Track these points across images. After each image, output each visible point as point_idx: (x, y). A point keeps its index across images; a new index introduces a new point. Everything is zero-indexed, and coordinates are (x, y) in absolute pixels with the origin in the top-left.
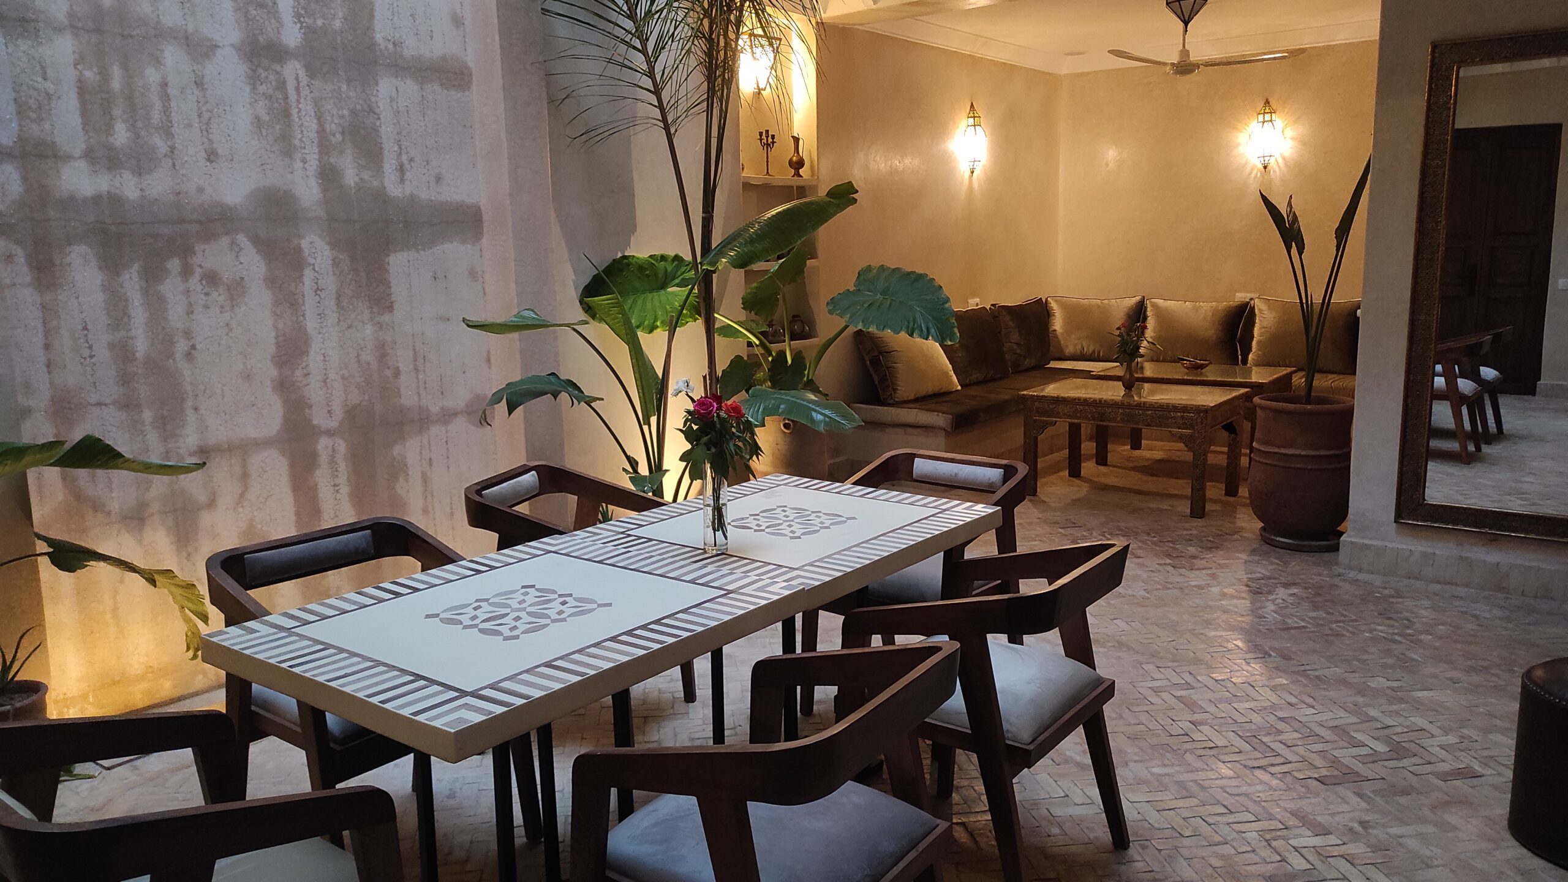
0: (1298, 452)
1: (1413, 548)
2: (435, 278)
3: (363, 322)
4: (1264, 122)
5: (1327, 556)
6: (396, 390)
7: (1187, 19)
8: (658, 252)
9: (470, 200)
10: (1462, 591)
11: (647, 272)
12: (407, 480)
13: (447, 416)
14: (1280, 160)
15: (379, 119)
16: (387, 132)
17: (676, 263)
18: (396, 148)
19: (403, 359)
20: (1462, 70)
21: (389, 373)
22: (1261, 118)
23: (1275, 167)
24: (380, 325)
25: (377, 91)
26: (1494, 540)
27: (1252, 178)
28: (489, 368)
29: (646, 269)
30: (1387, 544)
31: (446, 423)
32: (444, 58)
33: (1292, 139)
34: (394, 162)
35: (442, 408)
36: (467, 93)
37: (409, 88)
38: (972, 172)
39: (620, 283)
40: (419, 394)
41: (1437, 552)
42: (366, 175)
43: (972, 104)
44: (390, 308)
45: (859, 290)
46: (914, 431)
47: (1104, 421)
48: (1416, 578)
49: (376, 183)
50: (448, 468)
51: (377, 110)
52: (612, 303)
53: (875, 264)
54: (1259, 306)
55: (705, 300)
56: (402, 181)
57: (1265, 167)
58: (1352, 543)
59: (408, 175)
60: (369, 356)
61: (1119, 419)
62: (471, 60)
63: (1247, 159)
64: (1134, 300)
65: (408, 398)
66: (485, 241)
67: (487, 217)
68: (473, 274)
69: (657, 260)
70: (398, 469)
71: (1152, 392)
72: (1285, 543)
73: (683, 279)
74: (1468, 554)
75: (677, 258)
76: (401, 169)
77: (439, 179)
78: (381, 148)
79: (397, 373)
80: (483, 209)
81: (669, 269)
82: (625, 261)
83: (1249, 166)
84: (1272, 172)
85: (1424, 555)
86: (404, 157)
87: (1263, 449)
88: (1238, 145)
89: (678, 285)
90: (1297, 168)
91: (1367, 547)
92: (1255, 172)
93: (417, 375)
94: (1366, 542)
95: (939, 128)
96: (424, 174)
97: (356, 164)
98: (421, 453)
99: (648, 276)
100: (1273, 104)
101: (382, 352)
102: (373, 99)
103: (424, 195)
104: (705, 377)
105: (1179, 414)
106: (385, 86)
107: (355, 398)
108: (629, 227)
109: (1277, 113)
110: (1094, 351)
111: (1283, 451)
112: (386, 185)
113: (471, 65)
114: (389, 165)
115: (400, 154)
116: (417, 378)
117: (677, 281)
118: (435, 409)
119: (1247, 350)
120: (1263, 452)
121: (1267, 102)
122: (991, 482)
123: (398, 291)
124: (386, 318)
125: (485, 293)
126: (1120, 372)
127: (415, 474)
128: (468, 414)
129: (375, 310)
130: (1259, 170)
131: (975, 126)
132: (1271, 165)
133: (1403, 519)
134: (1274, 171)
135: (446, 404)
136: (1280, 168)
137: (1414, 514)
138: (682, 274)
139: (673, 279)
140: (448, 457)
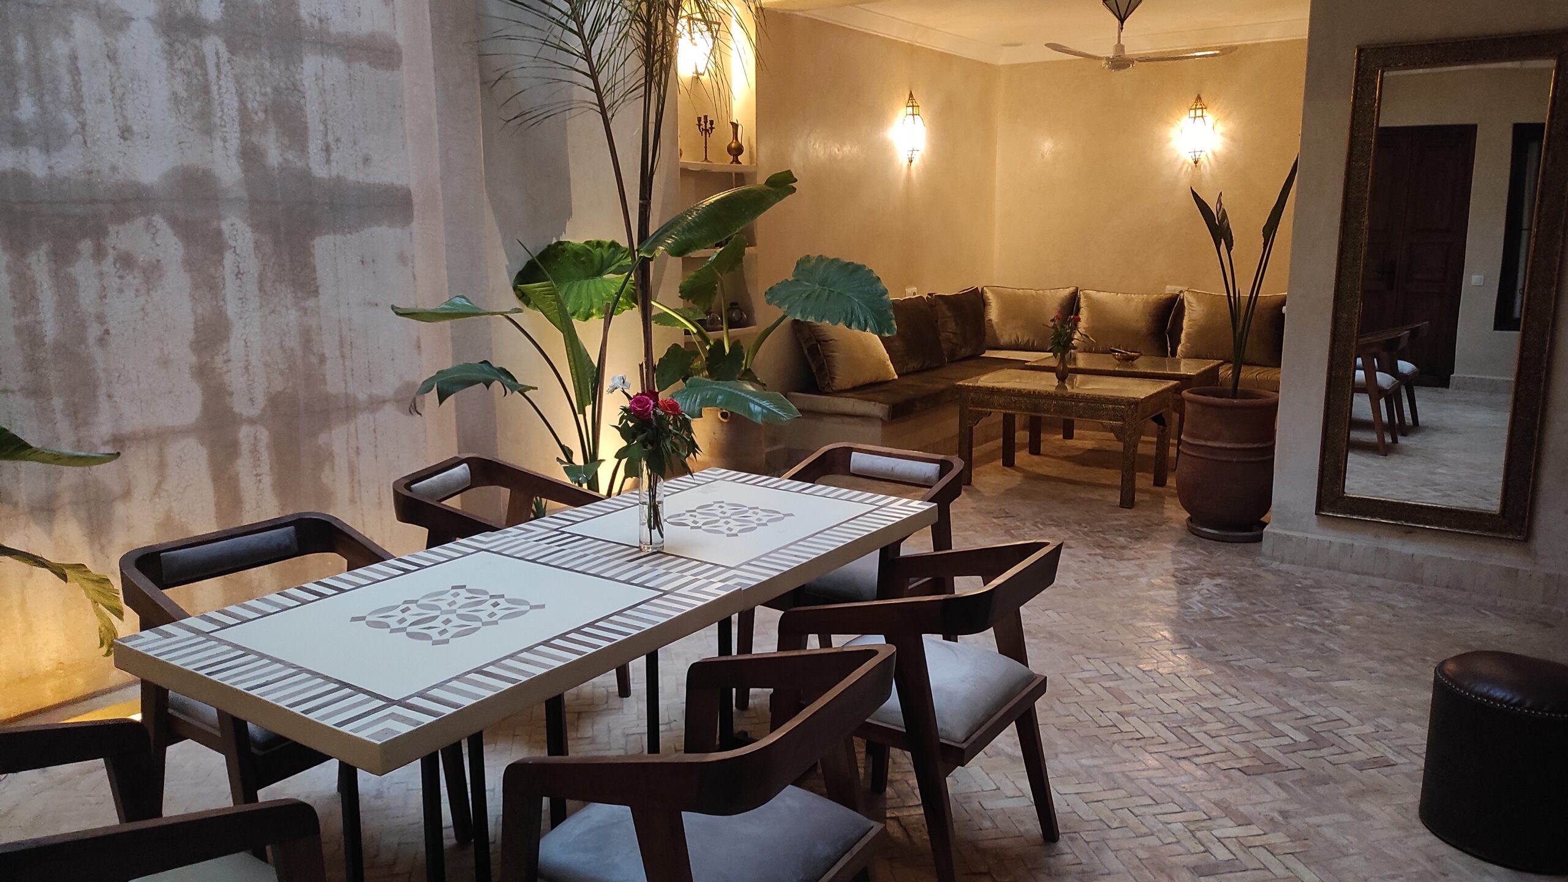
0: (1224, 445)
1: (1332, 539)
2: (362, 262)
3: (287, 307)
4: (1195, 118)
5: (1252, 547)
6: (321, 377)
7: (1122, 16)
8: (593, 238)
9: (398, 183)
10: (1378, 582)
11: (583, 258)
12: (333, 469)
13: (375, 404)
14: (1211, 156)
15: (304, 97)
16: (312, 111)
17: (612, 249)
18: (322, 127)
19: (328, 345)
20: (1385, 74)
21: (314, 360)
22: (1192, 112)
23: (1206, 162)
24: (305, 311)
25: (302, 68)
26: (1410, 531)
27: (1183, 173)
28: (419, 354)
29: (582, 255)
30: (1306, 535)
31: (373, 411)
32: (372, 36)
33: (1222, 134)
34: (319, 141)
35: (370, 396)
36: (396, 72)
37: (335, 65)
38: (911, 161)
39: (556, 269)
40: (346, 382)
41: (1356, 544)
42: (290, 155)
43: (911, 93)
44: (316, 293)
45: (797, 280)
46: (852, 420)
47: (1038, 412)
48: (1334, 569)
49: (299, 164)
50: (376, 457)
51: (301, 88)
52: (546, 290)
53: (814, 254)
54: (1188, 298)
55: (641, 287)
56: (328, 161)
57: (1196, 162)
58: (1274, 534)
59: (334, 156)
60: (293, 342)
61: (1052, 410)
62: (401, 38)
63: (1178, 155)
64: (1067, 292)
65: (334, 384)
66: (415, 224)
67: (415, 200)
68: (403, 259)
69: (593, 246)
70: (323, 458)
71: (1083, 383)
72: (1214, 534)
73: (619, 266)
74: (1385, 546)
75: (613, 244)
76: (327, 149)
77: (367, 160)
78: (306, 128)
79: (322, 359)
80: (412, 192)
81: (605, 255)
82: (560, 247)
83: (1182, 160)
84: (1202, 167)
85: (1343, 546)
86: (330, 138)
87: (1190, 442)
88: (1169, 140)
89: (614, 272)
90: (1227, 164)
91: (1289, 538)
92: (1186, 165)
93: (344, 362)
94: (1288, 533)
95: (878, 116)
96: (351, 155)
97: (279, 144)
98: (348, 441)
99: (583, 262)
100: (1205, 100)
101: (307, 338)
102: (298, 77)
103: (352, 176)
104: (641, 366)
105: (1110, 406)
106: (310, 64)
107: (278, 385)
108: (564, 212)
109: (1208, 109)
110: (1028, 341)
111: (1210, 444)
112: (311, 165)
113: (401, 42)
114: (314, 145)
115: (326, 135)
116: (344, 364)
117: (613, 268)
118: (362, 397)
119: (1176, 342)
120: (1191, 444)
121: (1199, 98)
122: (926, 477)
123: (324, 273)
124: (311, 303)
125: (415, 279)
126: (1053, 363)
127: (341, 462)
128: (397, 401)
129: (299, 294)
130: (1190, 165)
131: (913, 115)
132: (1201, 160)
133: (1323, 511)
134: (1205, 166)
135: (374, 392)
136: (1210, 164)
137: (1333, 507)
138: (619, 261)
139: (609, 266)
140: (376, 446)
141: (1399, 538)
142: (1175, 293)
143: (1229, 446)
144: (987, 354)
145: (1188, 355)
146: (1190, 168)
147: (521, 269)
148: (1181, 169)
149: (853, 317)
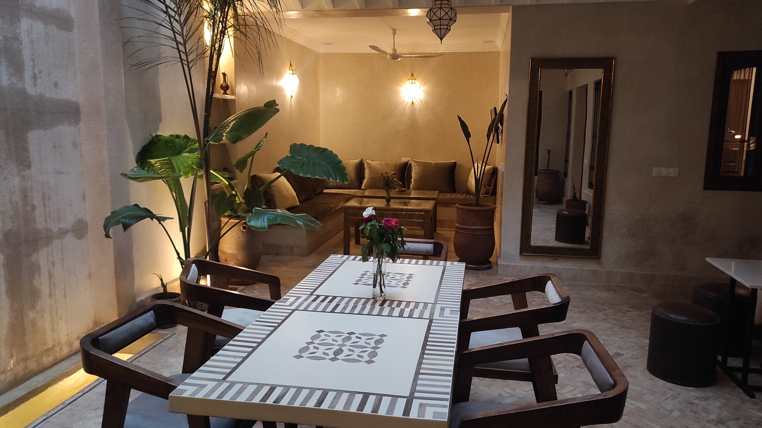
1: (526, 265)
2: (54, 147)
3: (13, 176)
4: (412, 83)
6: (33, 219)
7: (442, 36)
8: (175, 133)
9: (73, 99)
11: (170, 145)
12: (40, 275)
13: (62, 233)
14: (419, 101)
15: (21, 44)
16: (26, 53)
17: (185, 140)
18: (31, 64)
19: (36, 199)
20: (542, 70)
21: (29, 208)
22: (411, 81)
23: (417, 103)
24: (23, 178)
25: (20, 26)
27: (407, 108)
29: (170, 143)
30: (515, 264)
31: (61, 238)
32: (58, 10)
33: (423, 91)
34: (30, 72)
35: (59, 229)
36: (71, 33)
37: (39, 26)
38: (292, 97)
39: (156, 151)
40: (46, 221)
41: (536, 266)
42: (14, 80)
43: (291, 64)
44: (29, 166)
45: (293, 156)
49: (20, 86)
50: (63, 266)
51: (20, 39)
54: (413, 164)
55: (205, 160)
56: (35, 85)
57: (413, 103)
58: (503, 265)
59: (39, 81)
60: (17, 198)
62: (73, 13)
63: (405, 100)
64: (357, 161)
65: (40, 224)
66: (81, 124)
67: (82, 110)
68: (75, 144)
69: (175, 138)
70: (35, 269)
73: (191, 148)
75: (186, 137)
76: (35, 77)
77: (56, 85)
78: (23, 63)
79: (34, 208)
80: (80, 105)
81: (182, 143)
82: (157, 138)
83: (406, 102)
84: (415, 105)
86: (36, 70)
88: (400, 93)
89: (188, 152)
90: (426, 104)
91: (509, 266)
92: (408, 104)
93: (45, 209)
94: (509, 264)
95: (278, 75)
96: (48, 81)
97: (8, 73)
98: (48, 258)
99: (170, 147)
100: (415, 75)
101: (25, 194)
102: (18, 31)
103: (48, 95)
104: (205, 203)
106: (25, 23)
107: (9, 226)
108: (158, 118)
109: (417, 79)
112: (26, 87)
113: (73, 16)
114: (28, 75)
115: (34, 68)
116: (45, 211)
117: (187, 150)
118: (55, 230)
119: (409, 182)
121: (412, 75)
122: (429, 250)
123: (34, 155)
124: (27, 173)
125: (81, 157)
126: (386, 195)
127: (44, 272)
128: (73, 231)
129: (21, 167)
130: (410, 104)
131: (293, 74)
132: (415, 102)
133: (523, 253)
134: (416, 105)
135: (61, 226)
136: (419, 104)
137: (526, 251)
138: (190, 146)
139: (185, 148)
140: (63, 260)
141: (552, 261)
142: (407, 161)
144: (325, 191)
145: (415, 189)
146: (410, 106)
147: (140, 150)
148: (406, 106)
149: (330, 175)
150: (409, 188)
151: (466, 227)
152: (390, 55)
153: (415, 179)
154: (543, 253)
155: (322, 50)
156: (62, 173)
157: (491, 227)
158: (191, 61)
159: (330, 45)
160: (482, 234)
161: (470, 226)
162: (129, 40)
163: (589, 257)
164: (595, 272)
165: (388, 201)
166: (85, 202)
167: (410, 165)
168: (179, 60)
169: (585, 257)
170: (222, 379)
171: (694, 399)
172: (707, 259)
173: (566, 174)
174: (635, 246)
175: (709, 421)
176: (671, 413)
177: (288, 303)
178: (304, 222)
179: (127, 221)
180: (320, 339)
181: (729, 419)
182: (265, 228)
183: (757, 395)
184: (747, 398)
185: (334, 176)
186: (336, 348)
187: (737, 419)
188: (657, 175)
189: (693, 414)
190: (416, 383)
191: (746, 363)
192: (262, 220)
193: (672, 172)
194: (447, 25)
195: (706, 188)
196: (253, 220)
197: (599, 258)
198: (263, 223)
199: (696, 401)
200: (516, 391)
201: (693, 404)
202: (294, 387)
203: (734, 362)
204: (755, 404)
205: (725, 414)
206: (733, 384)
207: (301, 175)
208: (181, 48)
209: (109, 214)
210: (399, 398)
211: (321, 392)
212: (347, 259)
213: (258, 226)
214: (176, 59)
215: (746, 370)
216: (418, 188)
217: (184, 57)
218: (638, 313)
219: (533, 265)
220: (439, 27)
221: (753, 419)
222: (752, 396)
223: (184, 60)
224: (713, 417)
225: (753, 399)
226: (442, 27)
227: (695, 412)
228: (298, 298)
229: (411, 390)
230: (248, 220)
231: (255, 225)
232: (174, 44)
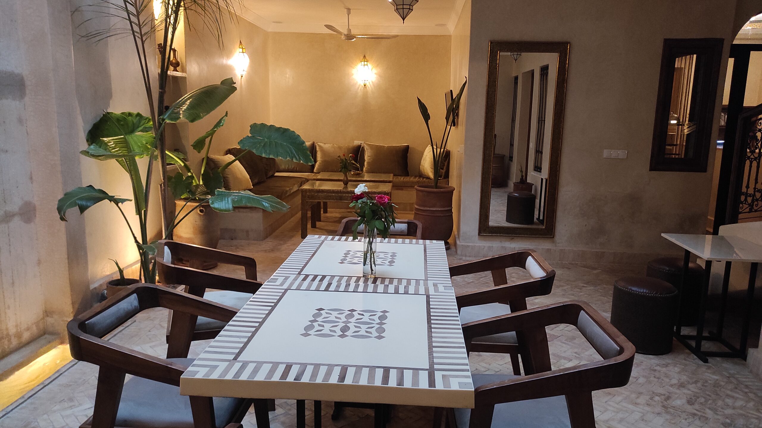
1: (484, 245)
4: (364, 65)
7: (404, 17)
8: (127, 111)
9: (17, 71)
11: (122, 123)
13: (9, 217)
14: (371, 83)
17: (138, 118)
20: (501, 53)
22: (363, 63)
23: (369, 86)
27: (359, 90)
29: (121, 121)
30: (475, 244)
31: (7, 222)
33: (375, 74)
35: (5, 212)
38: (242, 76)
39: (107, 129)
41: (494, 246)
43: (240, 41)
45: (254, 136)
54: (366, 147)
55: (160, 139)
57: (365, 85)
58: (462, 245)
63: (357, 81)
66: (27, 99)
67: (28, 83)
68: (20, 121)
69: (126, 116)
73: (144, 127)
74: (504, 245)
75: (138, 115)
80: (25, 78)
81: (135, 121)
82: (109, 116)
83: (358, 84)
84: (367, 88)
85: (489, 247)
88: (353, 75)
89: (142, 131)
90: (378, 87)
91: (468, 246)
92: (361, 87)
94: (468, 244)
99: (122, 125)
100: (367, 57)
104: (161, 185)
108: (108, 95)
109: (369, 62)
117: (140, 129)
121: (365, 57)
125: (27, 134)
128: (21, 214)
130: (362, 86)
131: (243, 52)
132: (367, 84)
133: (481, 233)
134: (369, 87)
135: (7, 209)
136: (371, 86)
137: (485, 231)
138: (143, 125)
139: (138, 127)
140: (10, 245)
141: (509, 241)
142: (360, 144)
143: (440, 209)
144: (277, 174)
145: (368, 172)
146: (362, 88)
147: (90, 129)
148: (358, 88)
149: (293, 155)
150: (362, 170)
151: (426, 209)
152: (345, 35)
153: (368, 163)
154: (500, 234)
155: (271, 28)
156: (7, 151)
157: (449, 208)
158: (145, 34)
159: (280, 24)
160: (442, 215)
161: (429, 207)
162: (76, 9)
163: (544, 236)
164: (548, 250)
165: (346, 184)
166: (32, 183)
167: (363, 148)
168: (131, 32)
169: (540, 236)
170: (233, 359)
171: (656, 366)
172: (663, 235)
173: (511, 158)
174: (586, 225)
175: (672, 386)
176: (637, 380)
177: (278, 283)
178: (270, 204)
179: (84, 203)
180: (323, 317)
181: (689, 383)
182: (229, 210)
183: (710, 360)
184: (701, 363)
185: (297, 157)
186: (342, 325)
187: (696, 382)
188: (608, 157)
189: (657, 380)
190: (432, 356)
191: (700, 332)
192: (226, 201)
193: (621, 154)
194: (410, 5)
195: (652, 169)
196: (217, 202)
197: (553, 237)
198: (227, 205)
199: (658, 368)
200: (491, 365)
201: (656, 370)
202: (312, 364)
203: (685, 331)
204: (709, 368)
205: (684, 378)
206: (688, 351)
207: (264, 155)
208: (134, 19)
209: (60, 196)
210: (420, 371)
211: (339, 368)
212: (326, 239)
213: (222, 208)
214: (128, 31)
215: (699, 338)
216: (371, 171)
217: (136, 29)
218: (592, 288)
219: (491, 245)
220: (401, 7)
221: (710, 382)
222: (706, 361)
223: (137, 32)
224: (674, 381)
225: (706, 364)
226: (405, 6)
227: (658, 378)
228: (287, 278)
229: (429, 363)
230: (211, 202)
231: (219, 207)
232: (125, 15)
